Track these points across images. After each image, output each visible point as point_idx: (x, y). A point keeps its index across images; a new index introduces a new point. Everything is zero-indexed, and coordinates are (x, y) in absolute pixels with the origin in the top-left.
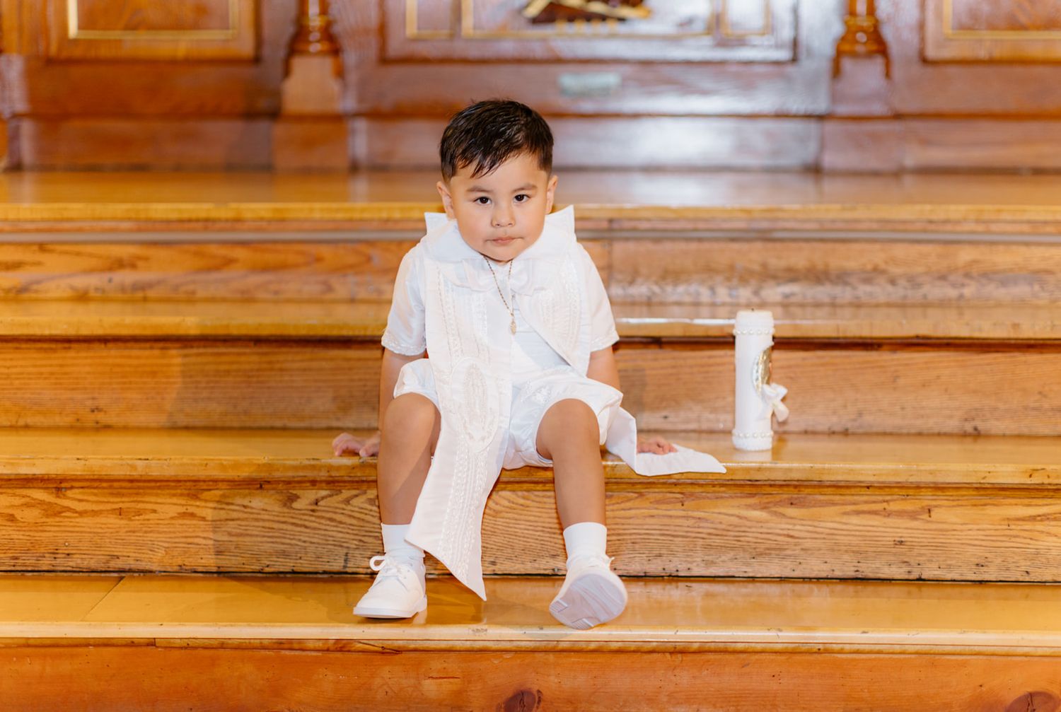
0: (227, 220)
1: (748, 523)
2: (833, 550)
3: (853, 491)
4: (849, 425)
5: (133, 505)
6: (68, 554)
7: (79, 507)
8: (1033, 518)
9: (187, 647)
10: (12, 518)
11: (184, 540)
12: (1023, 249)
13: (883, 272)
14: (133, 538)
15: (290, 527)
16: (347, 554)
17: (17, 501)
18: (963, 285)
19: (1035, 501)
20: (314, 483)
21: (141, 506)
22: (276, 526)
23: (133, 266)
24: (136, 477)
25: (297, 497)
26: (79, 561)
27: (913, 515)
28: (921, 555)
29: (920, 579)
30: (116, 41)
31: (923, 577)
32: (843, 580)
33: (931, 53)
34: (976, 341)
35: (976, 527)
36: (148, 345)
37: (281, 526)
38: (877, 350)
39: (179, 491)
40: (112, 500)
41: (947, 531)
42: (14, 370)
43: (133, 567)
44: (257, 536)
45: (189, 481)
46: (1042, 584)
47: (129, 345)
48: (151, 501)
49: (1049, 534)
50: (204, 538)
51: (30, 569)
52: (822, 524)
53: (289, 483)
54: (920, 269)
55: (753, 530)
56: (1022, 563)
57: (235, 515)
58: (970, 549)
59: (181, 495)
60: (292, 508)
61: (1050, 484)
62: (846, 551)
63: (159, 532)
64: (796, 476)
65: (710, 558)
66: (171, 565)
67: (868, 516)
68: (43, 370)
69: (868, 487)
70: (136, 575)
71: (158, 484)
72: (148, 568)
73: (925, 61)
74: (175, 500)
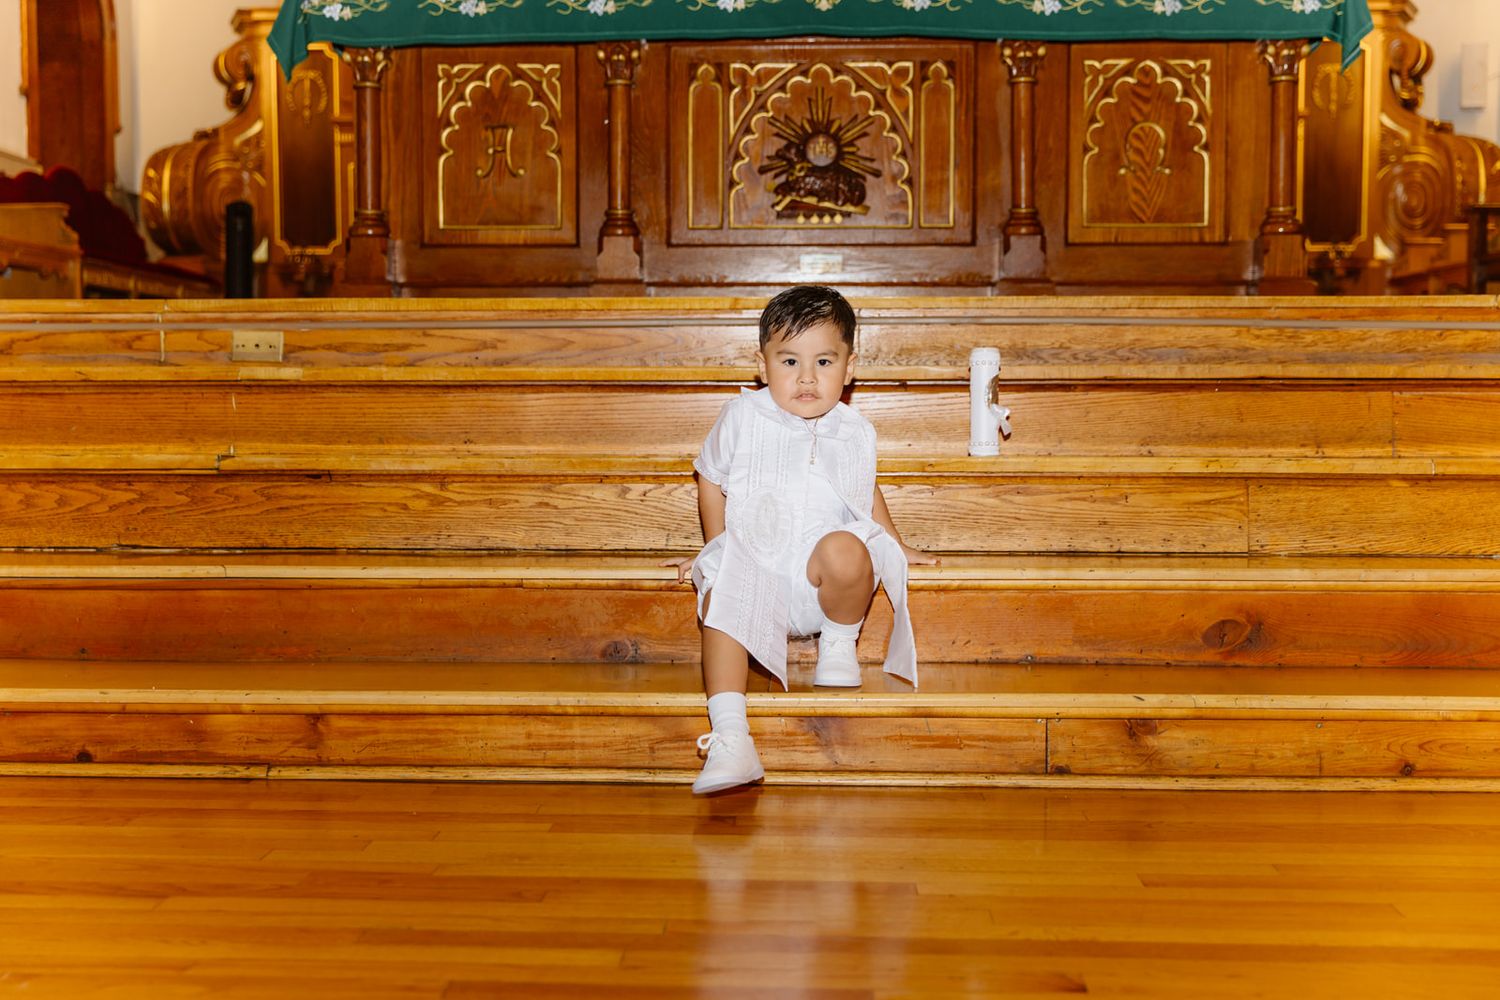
0: (567, 310)
1: (985, 509)
2: (1050, 529)
3: (1067, 481)
4: (1051, 450)
5: (498, 496)
6: (449, 536)
7: (458, 498)
8: (1208, 502)
9: (549, 588)
10: (405, 507)
11: (540, 524)
12: (1173, 330)
13: (1068, 348)
14: (499, 522)
15: (625, 514)
16: (668, 535)
17: (409, 493)
18: (1128, 359)
19: (1209, 489)
20: (643, 478)
21: (506, 497)
22: (612, 512)
23: (494, 347)
24: (505, 473)
25: (630, 490)
26: (457, 541)
27: (1113, 501)
28: (1120, 532)
29: (1119, 552)
30: (473, 230)
31: (1122, 550)
32: (1060, 554)
33: (1072, 238)
34: (1150, 382)
35: (1163, 510)
36: (510, 389)
37: (616, 512)
38: (1073, 391)
39: (536, 485)
40: (484, 492)
41: (1141, 513)
42: (405, 411)
43: (499, 545)
44: (597, 521)
45: (545, 476)
46: (1216, 555)
47: (494, 390)
49: (1220, 515)
50: (556, 522)
51: (419, 547)
52: (1041, 509)
53: (623, 477)
54: (1096, 346)
55: (989, 513)
56: (1199, 538)
57: (580, 504)
58: (1158, 527)
59: (539, 488)
60: (625, 498)
61: (1221, 473)
62: (1061, 530)
63: (521, 518)
64: (1023, 468)
65: (954, 536)
66: (530, 544)
67: (1079, 502)
68: (427, 410)
69: (1079, 478)
70: (502, 552)
71: (521, 479)
72: (511, 546)
73: (1067, 244)
74: (533, 492)
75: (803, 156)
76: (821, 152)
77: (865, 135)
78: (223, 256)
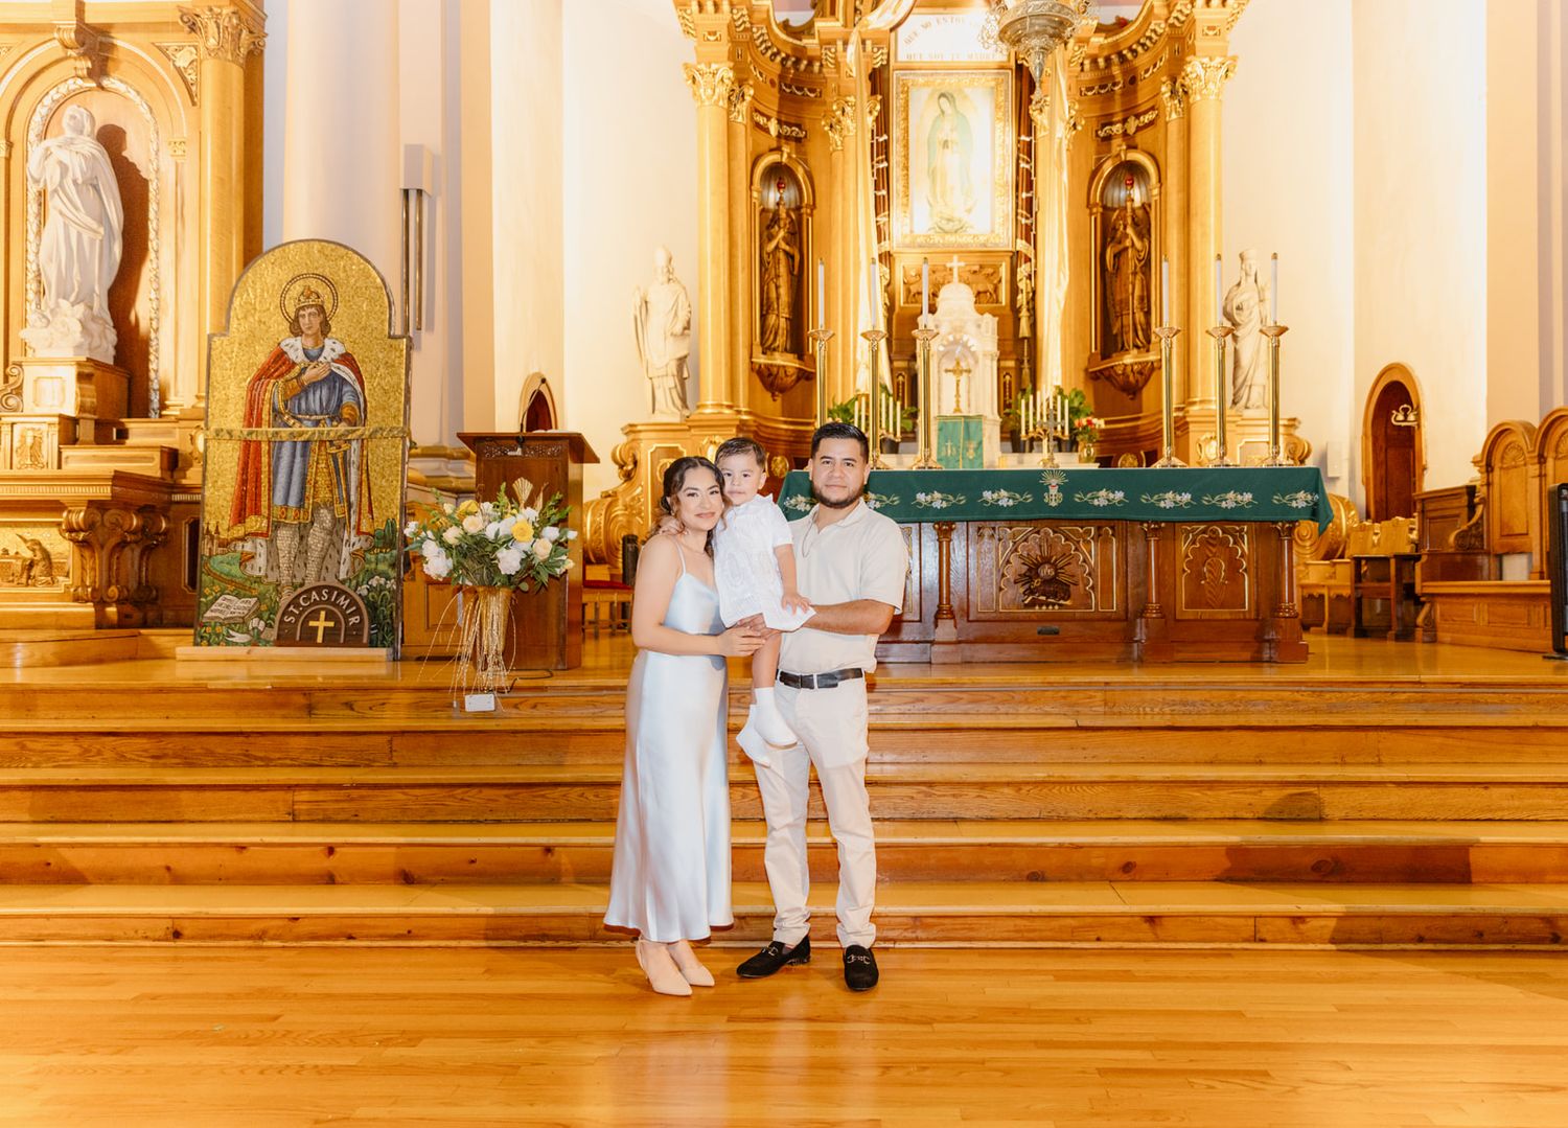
6: (934, 813)
10: (912, 798)
11: (978, 807)
14: (959, 807)
22: (1014, 801)
25: (1021, 790)
26: (937, 816)
44: (1006, 804)
45: (982, 783)
48: (965, 790)
51: (919, 819)
53: (1020, 784)
57: (998, 797)
59: (978, 789)
60: (1019, 794)
63: (969, 804)
71: (970, 785)
72: (965, 818)
73: (1177, 620)
74: (975, 791)
75: (1038, 576)
76: (1046, 571)
77: (1069, 564)
78: (620, 565)
